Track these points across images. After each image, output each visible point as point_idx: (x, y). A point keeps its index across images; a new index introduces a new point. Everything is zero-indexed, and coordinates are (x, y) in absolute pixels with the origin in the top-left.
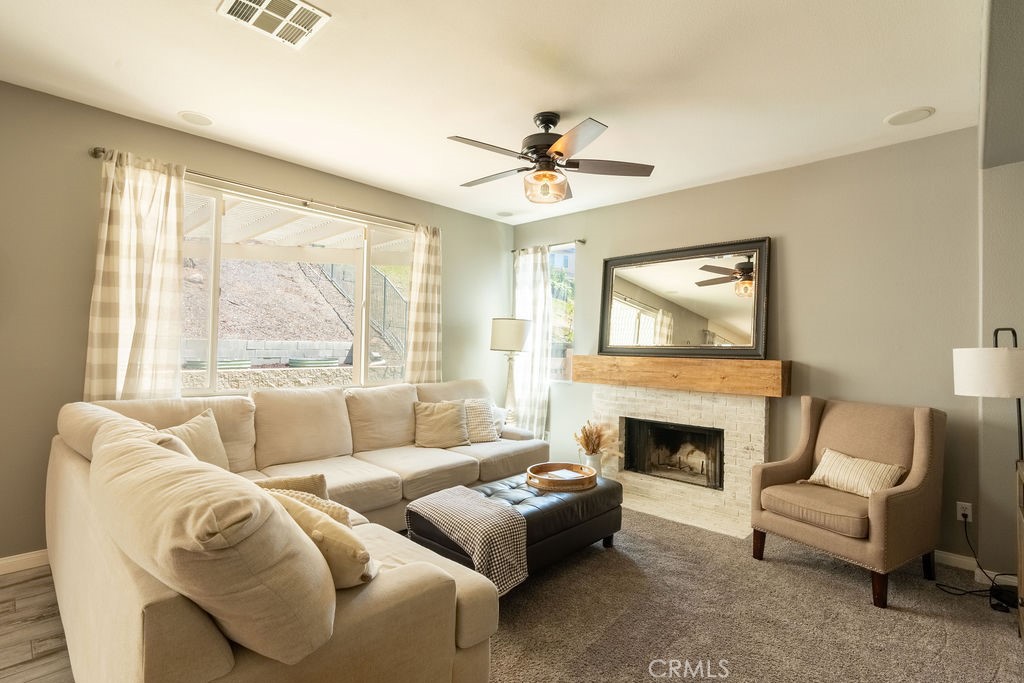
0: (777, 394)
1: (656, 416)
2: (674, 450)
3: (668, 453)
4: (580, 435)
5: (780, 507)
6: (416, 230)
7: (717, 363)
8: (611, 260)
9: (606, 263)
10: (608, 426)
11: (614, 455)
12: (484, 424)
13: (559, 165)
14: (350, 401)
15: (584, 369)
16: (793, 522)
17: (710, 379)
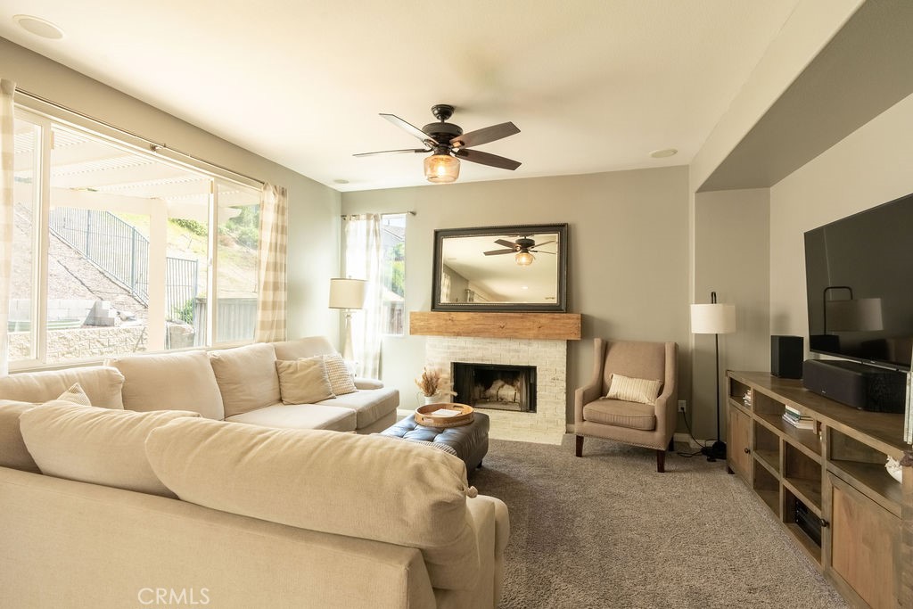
0: (578, 338)
1: (482, 360)
2: (488, 386)
3: (483, 389)
4: (421, 380)
5: (597, 417)
6: (265, 188)
7: (535, 316)
8: (442, 231)
9: (437, 233)
10: (441, 370)
11: (446, 394)
12: (343, 376)
13: (453, 152)
14: (215, 363)
15: (422, 324)
16: (606, 426)
17: (529, 329)
